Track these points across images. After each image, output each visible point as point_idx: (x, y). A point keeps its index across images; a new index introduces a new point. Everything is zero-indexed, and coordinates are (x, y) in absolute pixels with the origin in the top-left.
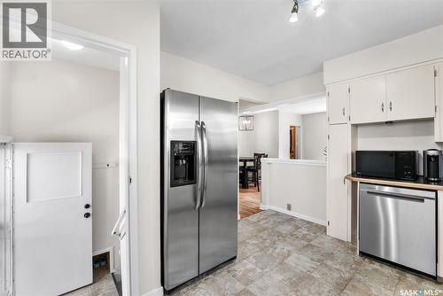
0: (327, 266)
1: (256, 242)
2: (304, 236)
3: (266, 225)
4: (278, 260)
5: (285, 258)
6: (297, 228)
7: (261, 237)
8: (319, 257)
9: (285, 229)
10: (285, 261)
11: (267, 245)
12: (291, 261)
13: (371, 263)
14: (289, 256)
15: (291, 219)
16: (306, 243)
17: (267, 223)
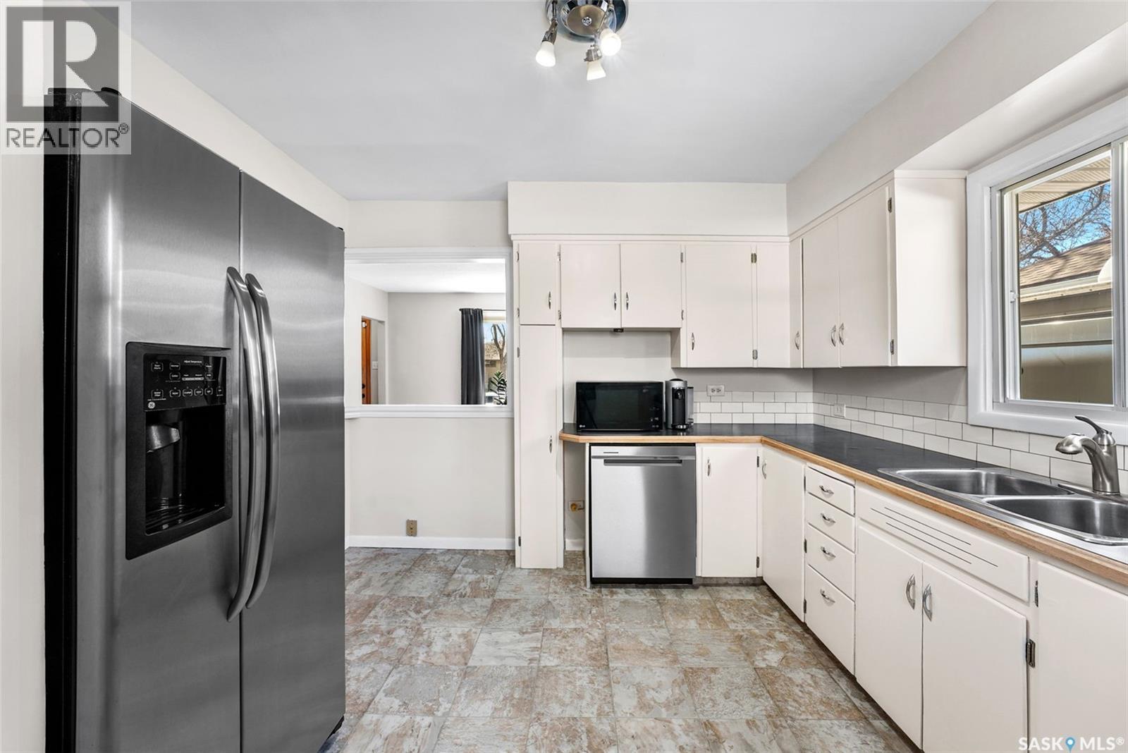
0: (555, 632)
1: (366, 650)
2: (475, 586)
3: (368, 592)
4: (455, 670)
5: (466, 656)
6: (449, 574)
7: (375, 630)
8: (532, 621)
9: (423, 584)
10: (471, 663)
11: (403, 643)
12: (483, 656)
13: (612, 593)
14: (471, 647)
15: (423, 557)
16: (488, 602)
17: (367, 585)
